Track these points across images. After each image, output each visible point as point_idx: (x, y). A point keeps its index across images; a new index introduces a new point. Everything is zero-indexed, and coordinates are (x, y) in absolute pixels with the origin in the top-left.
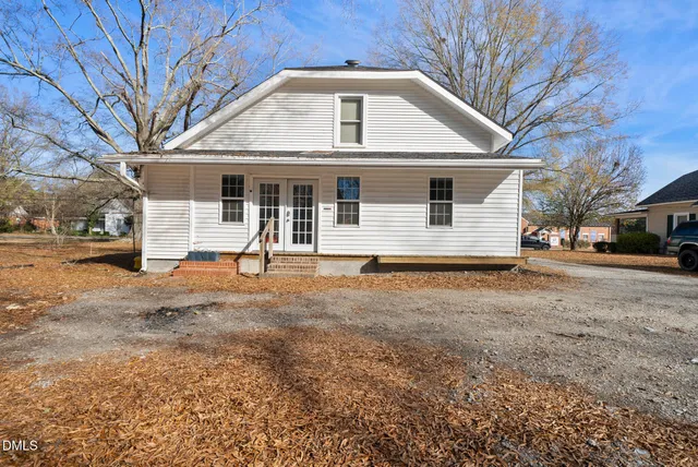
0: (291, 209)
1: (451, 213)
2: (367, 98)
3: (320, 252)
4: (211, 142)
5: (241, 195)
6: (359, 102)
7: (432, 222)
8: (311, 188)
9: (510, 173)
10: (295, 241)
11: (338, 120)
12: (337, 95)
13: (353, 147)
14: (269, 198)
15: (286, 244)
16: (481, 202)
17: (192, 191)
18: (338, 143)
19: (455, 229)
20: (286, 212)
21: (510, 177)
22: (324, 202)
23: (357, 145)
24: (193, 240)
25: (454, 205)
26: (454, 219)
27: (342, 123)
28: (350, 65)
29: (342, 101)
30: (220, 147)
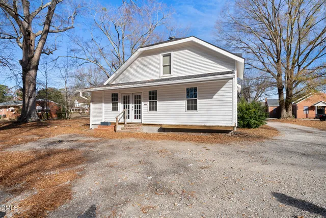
0: (134, 105)
1: (197, 104)
2: (173, 53)
3: (143, 123)
4: (118, 81)
5: (117, 101)
6: (170, 55)
7: (188, 109)
8: (140, 96)
9: (227, 82)
10: (135, 118)
11: (162, 65)
12: (161, 54)
13: (168, 76)
14: (126, 102)
15: (132, 119)
16: (212, 98)
17: (103, 100)
18: (162, 75)
19: (199, 112)
20: (132, 106)
21: (227, 84)
22: (144, 102)
23: (169, 75)
24: (104, 118)
25: (198, 100)
26: (198, 107)
27: (164, 66)
28: (171, 39)
29: (163, 56)
30: (121, 82)
